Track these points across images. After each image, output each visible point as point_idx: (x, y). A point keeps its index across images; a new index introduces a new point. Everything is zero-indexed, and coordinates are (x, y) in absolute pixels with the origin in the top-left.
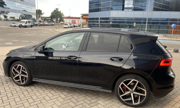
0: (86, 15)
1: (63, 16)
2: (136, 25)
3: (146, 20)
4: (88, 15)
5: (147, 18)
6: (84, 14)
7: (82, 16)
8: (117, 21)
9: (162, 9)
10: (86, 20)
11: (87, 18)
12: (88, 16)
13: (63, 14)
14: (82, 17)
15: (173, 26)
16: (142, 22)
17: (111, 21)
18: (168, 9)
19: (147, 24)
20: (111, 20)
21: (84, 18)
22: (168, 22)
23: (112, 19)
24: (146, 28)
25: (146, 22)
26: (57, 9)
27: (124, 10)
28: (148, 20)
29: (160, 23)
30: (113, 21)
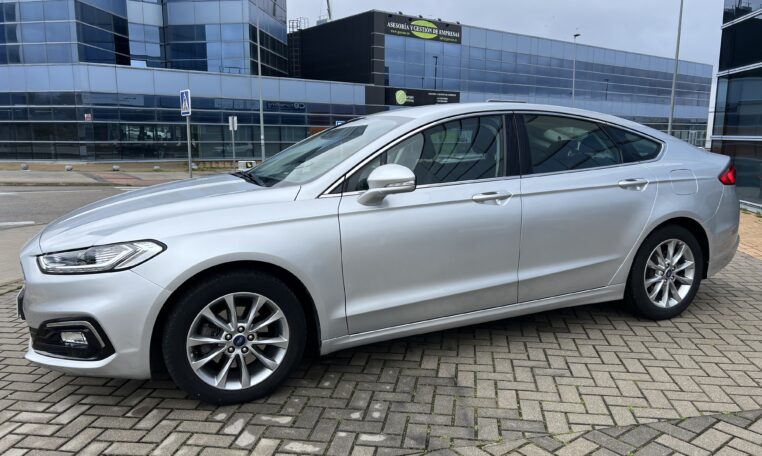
8: (116, 111)
17: (87, 111)
18: (285, 70)
19: (262, 125)
20: (88, 104)
23: (90, 102)
24: (262, 137)
27: (129, 64)
29: (280, 119)
30: (95, 110)
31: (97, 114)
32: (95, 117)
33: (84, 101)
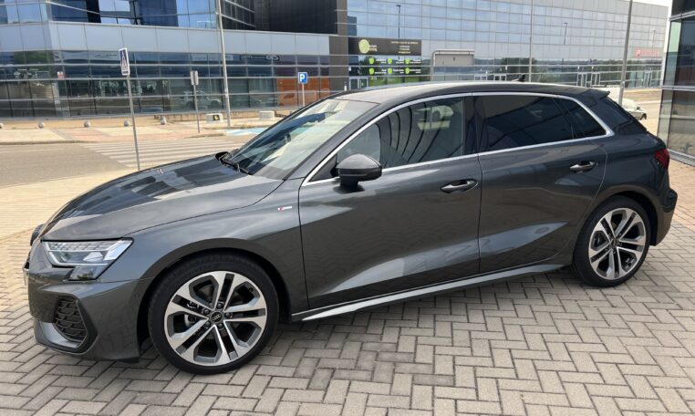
8: (87, 67)
9: (239, 23)
15: (301, 79)
17: (59, 69)
18: (253, 23)
19: (226, 77)
20: (60, 62)
22: (270, 68)
23: (62, 60)
24: (227, 90)
25: (222, 68)
27: (100, 22)
28: (227, 62)
30: (66, 67)
31: (69, 72)
32: (67, 75)
33: (56, 59)
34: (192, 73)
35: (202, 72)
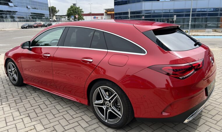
0: (110, 10)
1: (82, 13)
2: (176, 18)
3: (190, 12)
4: (114, 9)
5: (190, 9)
6: (109, 9)
7: (106, 11)
8: (151, 15)
10: (110, 16)
11: (112, 14)
12: (113, 11)
13: (82, 10)
14: (106, 13)
16: (183, 14)
17: (143, 16)
19: (191, 17)
21: (108, 15)
22: (218, 13)
24: (190, 22)
25: (190, 14)
26: (74, 4)
27: (159, 0)
28: (192, 12)
29: (207, 14)
30: (145, 15)
31: (146, 16)
32: (145, 17)
33: (143, 13)
34: (174, 16)
35: (178, 16)
